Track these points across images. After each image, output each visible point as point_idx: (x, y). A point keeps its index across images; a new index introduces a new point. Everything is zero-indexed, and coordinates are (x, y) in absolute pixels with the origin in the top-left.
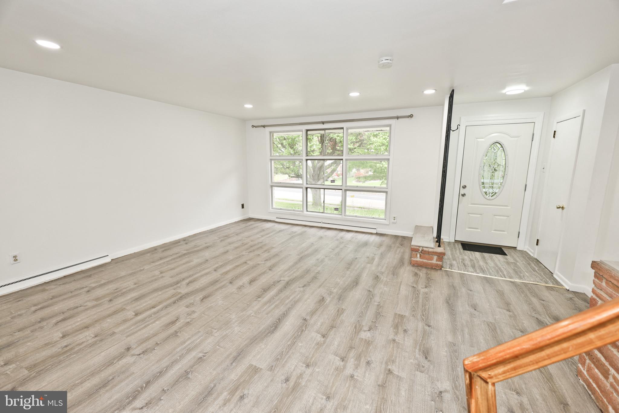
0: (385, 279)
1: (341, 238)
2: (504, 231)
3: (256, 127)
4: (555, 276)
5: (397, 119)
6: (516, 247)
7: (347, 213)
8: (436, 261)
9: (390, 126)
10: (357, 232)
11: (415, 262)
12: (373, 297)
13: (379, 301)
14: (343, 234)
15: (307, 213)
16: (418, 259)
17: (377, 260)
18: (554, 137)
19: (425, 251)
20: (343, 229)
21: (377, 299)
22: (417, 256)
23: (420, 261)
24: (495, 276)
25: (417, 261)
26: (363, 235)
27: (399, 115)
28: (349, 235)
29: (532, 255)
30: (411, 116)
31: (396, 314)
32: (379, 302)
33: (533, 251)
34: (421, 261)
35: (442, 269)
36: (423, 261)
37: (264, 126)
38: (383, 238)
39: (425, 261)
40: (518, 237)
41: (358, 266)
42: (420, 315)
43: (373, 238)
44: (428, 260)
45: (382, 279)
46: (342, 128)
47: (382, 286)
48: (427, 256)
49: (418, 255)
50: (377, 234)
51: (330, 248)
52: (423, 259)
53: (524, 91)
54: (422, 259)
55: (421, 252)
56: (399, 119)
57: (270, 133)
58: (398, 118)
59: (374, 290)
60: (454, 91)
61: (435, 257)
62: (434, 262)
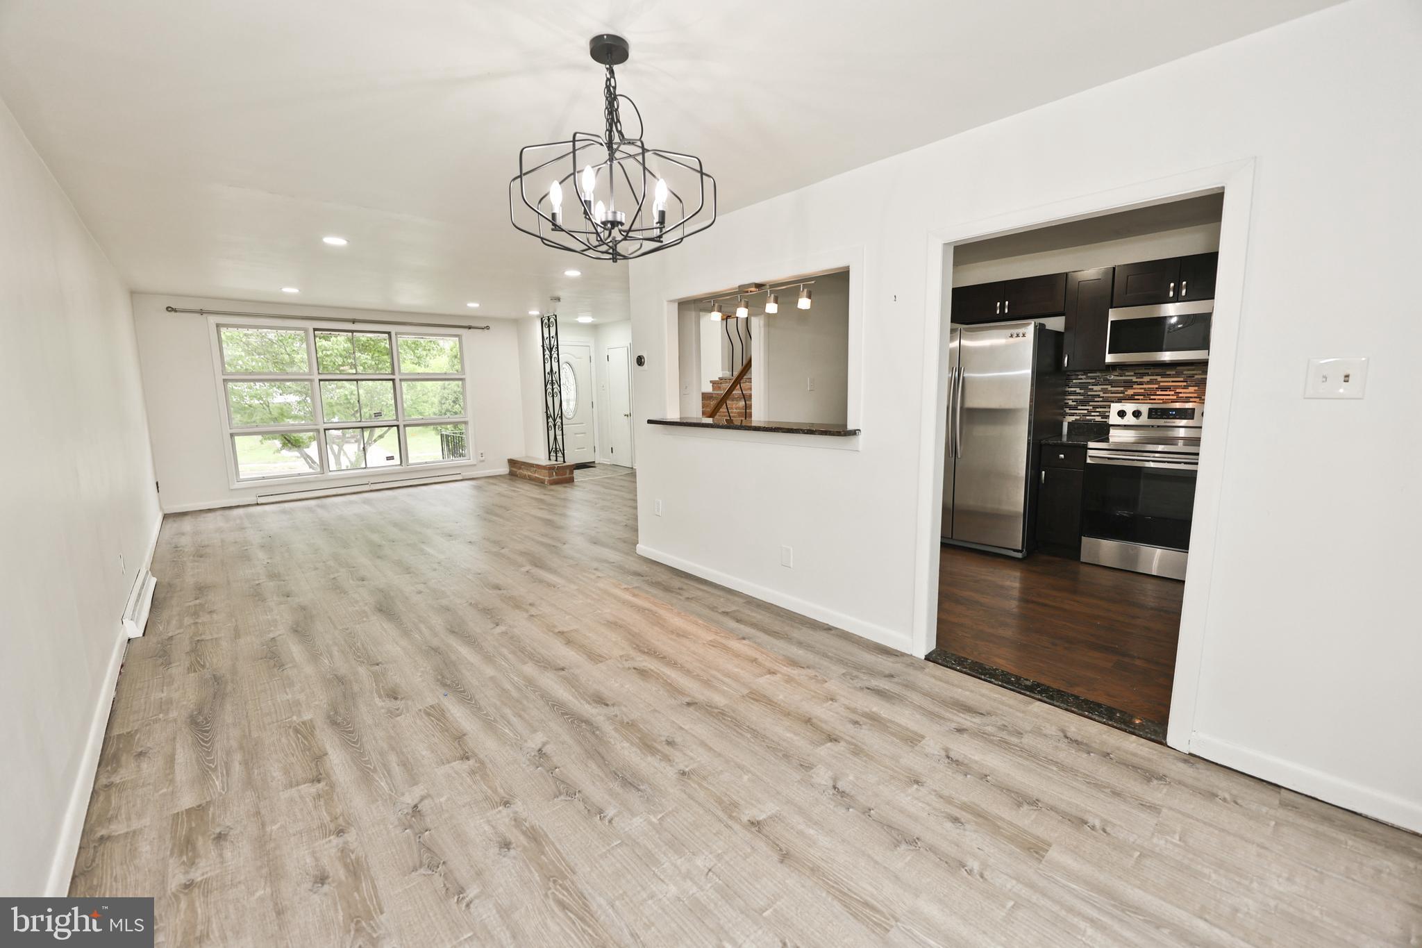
2: (583, 448)
3: (174, 310)
5: (468, 330)
6: (594, 462)
7: (410, 461)
9: (458, 337)
10: (437, 483)
15: (330, 474)
16: (555, 477)
18: (608, 361)
25: (554, 480)
27: (472, 324)
29: (608, 464)
30: (488, 328)
33: (608, 460)
35: (574, 481)
37: (201, 312)
39: (560, 477)
40: (595, 451)
44: (562, 475)
46: (389, 333)
48: (562, 472)
49: (555, 473)
53: (590, 321)
54: (558, 476)
56: (472, 330)
57: (218, 326)
58: (470, 328)
60: (556, 316)
61: (568, 471)
62: (567, 476)
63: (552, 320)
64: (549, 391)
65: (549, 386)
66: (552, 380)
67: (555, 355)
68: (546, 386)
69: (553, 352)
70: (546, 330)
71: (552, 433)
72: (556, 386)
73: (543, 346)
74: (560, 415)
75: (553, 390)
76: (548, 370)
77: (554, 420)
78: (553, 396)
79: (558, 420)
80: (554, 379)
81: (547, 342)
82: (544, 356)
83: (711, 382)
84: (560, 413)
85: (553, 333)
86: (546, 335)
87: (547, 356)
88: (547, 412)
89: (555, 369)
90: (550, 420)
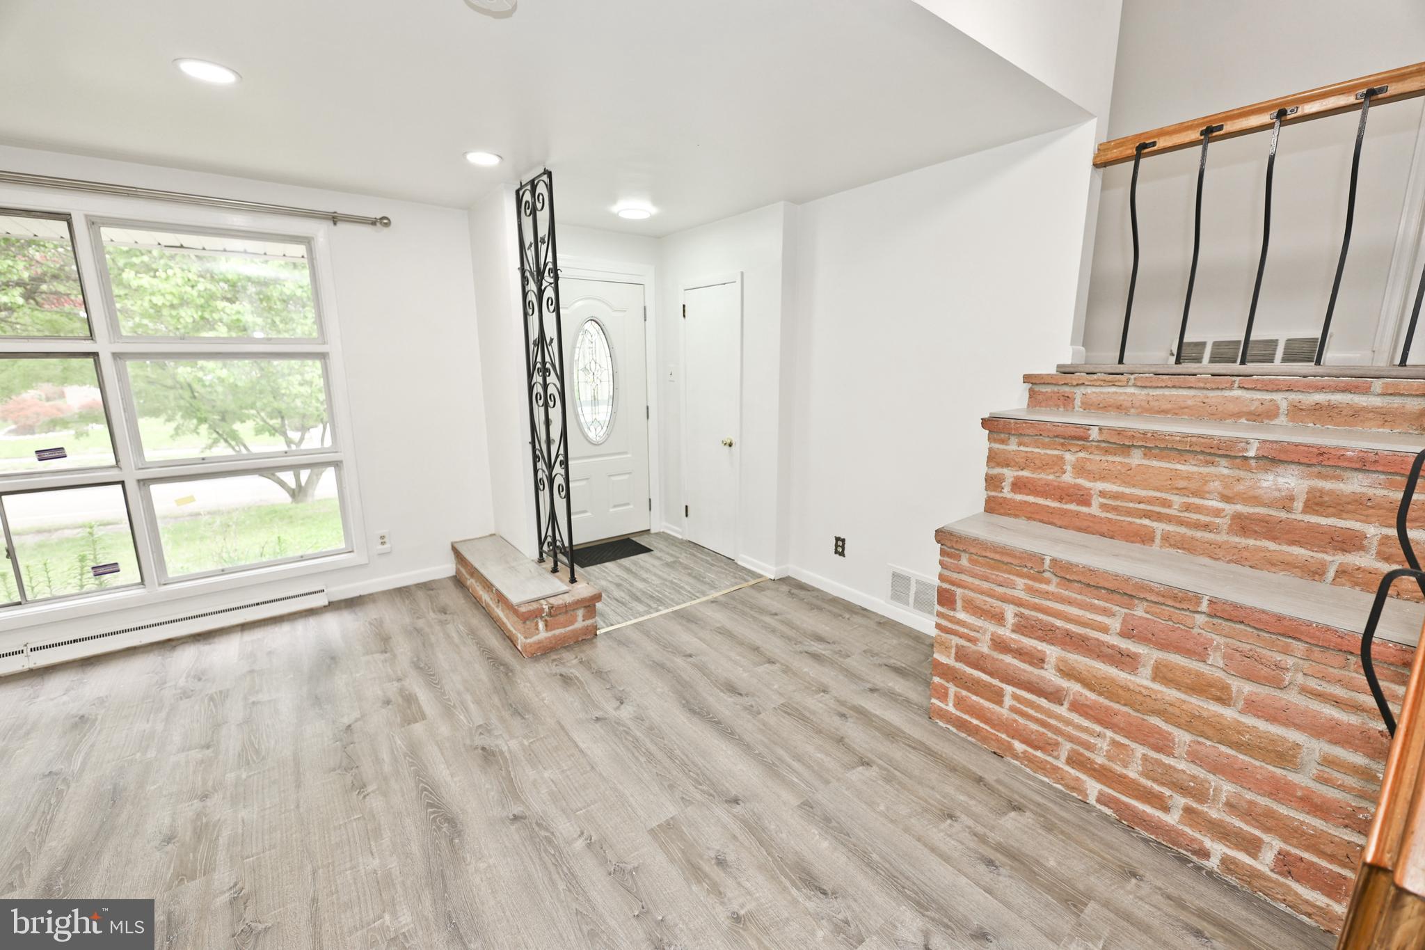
0: (513, 744)
1: (200, 680)
2: (628, 504)
4: (739, 563)
5: (331, 223)
6: (649, 530)
8: (583, 621)
9: (307, 241)
10: (244, 627)
11: (536, 646)
12: (547, 830)
13: (578, 830)
14: (187, 657)
16: (543, 635)
17: (424, 697)
18: (684, 316)
19: (559, 607)
20: (170, 640)
21: (564, 827)
22: (537, 629)
23: (546, 639)
24: (684, 602)
25: (540, 642)
26: (286, 628)
27: (343, 209)
28: (227, 652)
29: (679, 536)
30: (384, 222)
31: (652, 832)
32: (582, 833)
33: (680, 530)
34: (549, 638)
35: (598, 632)
36: (554, 635)
38: (372, 612)
39: (557, 632)
40: (650, 509)
41: (385, 756)
42: (692, 788)
43: (334, 627)
44: (565, 627)
45: (505, 749)
47: (531, 773)
48: (562, 618)
49: (541, 625)
50: (333, 606)
51: (183, 749)
52: (554, 629)
53: (649, 215)
54: (551, 630)
55: (550, 615)
56: (342, 226)
58: (335, 219)
59: (523, 803)
60: (549, 174)
61: (580, 613)
62: (580, 624)
63: (541, 189)
64: (538, 389)
65: (538, 378)
66: (544, 363)
67: (549, 293)
68: (530, 376)
69: (545, 284)
70: (527, 222)
71: (545, 496)
72: (552, 379)
73: (523, 271)
74: (561, 458)
75: (545, 386)
76: (534, 334)
77: (550, 467)
78: (546, 405)
79: (558, 469)
80: (547, 359)
81: (530, 254)
82: (525, 294)
83: (1027, 378)
84: (562, 451)
85: (543, 231)
86: (529, 238)
87: (532, 297)
88: (533, 443)
89: (551, 332)
90: (541, 465)
